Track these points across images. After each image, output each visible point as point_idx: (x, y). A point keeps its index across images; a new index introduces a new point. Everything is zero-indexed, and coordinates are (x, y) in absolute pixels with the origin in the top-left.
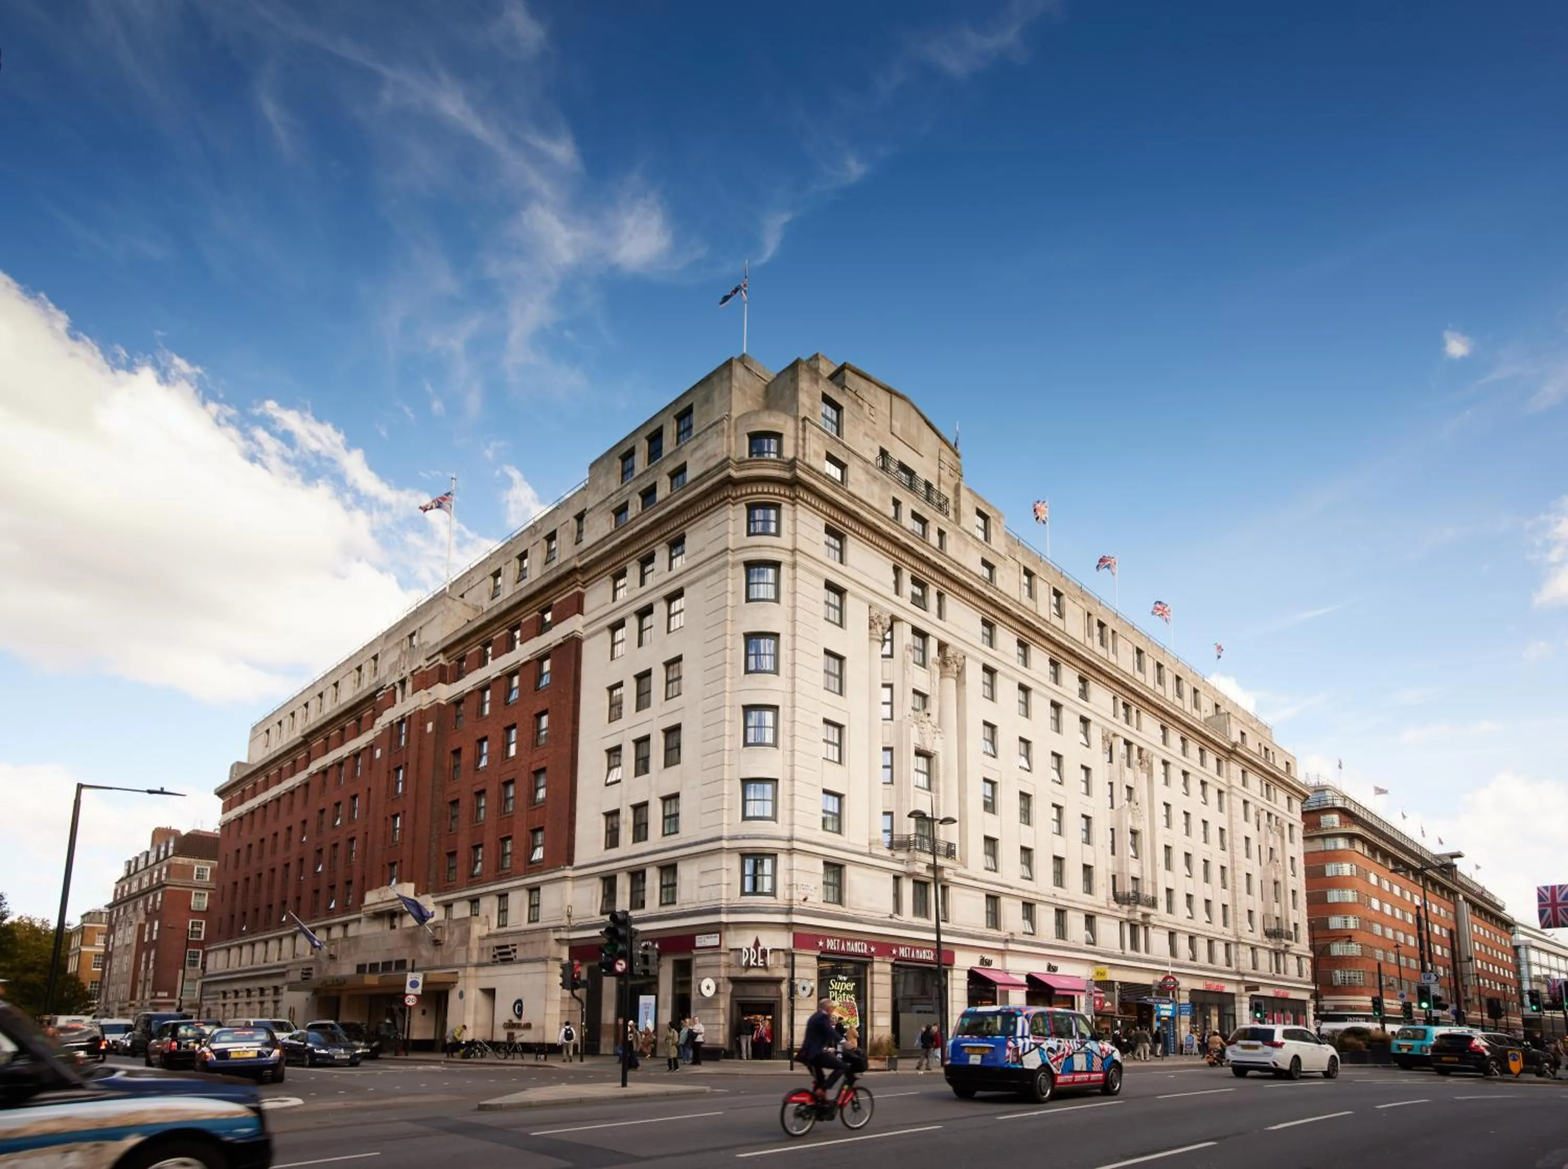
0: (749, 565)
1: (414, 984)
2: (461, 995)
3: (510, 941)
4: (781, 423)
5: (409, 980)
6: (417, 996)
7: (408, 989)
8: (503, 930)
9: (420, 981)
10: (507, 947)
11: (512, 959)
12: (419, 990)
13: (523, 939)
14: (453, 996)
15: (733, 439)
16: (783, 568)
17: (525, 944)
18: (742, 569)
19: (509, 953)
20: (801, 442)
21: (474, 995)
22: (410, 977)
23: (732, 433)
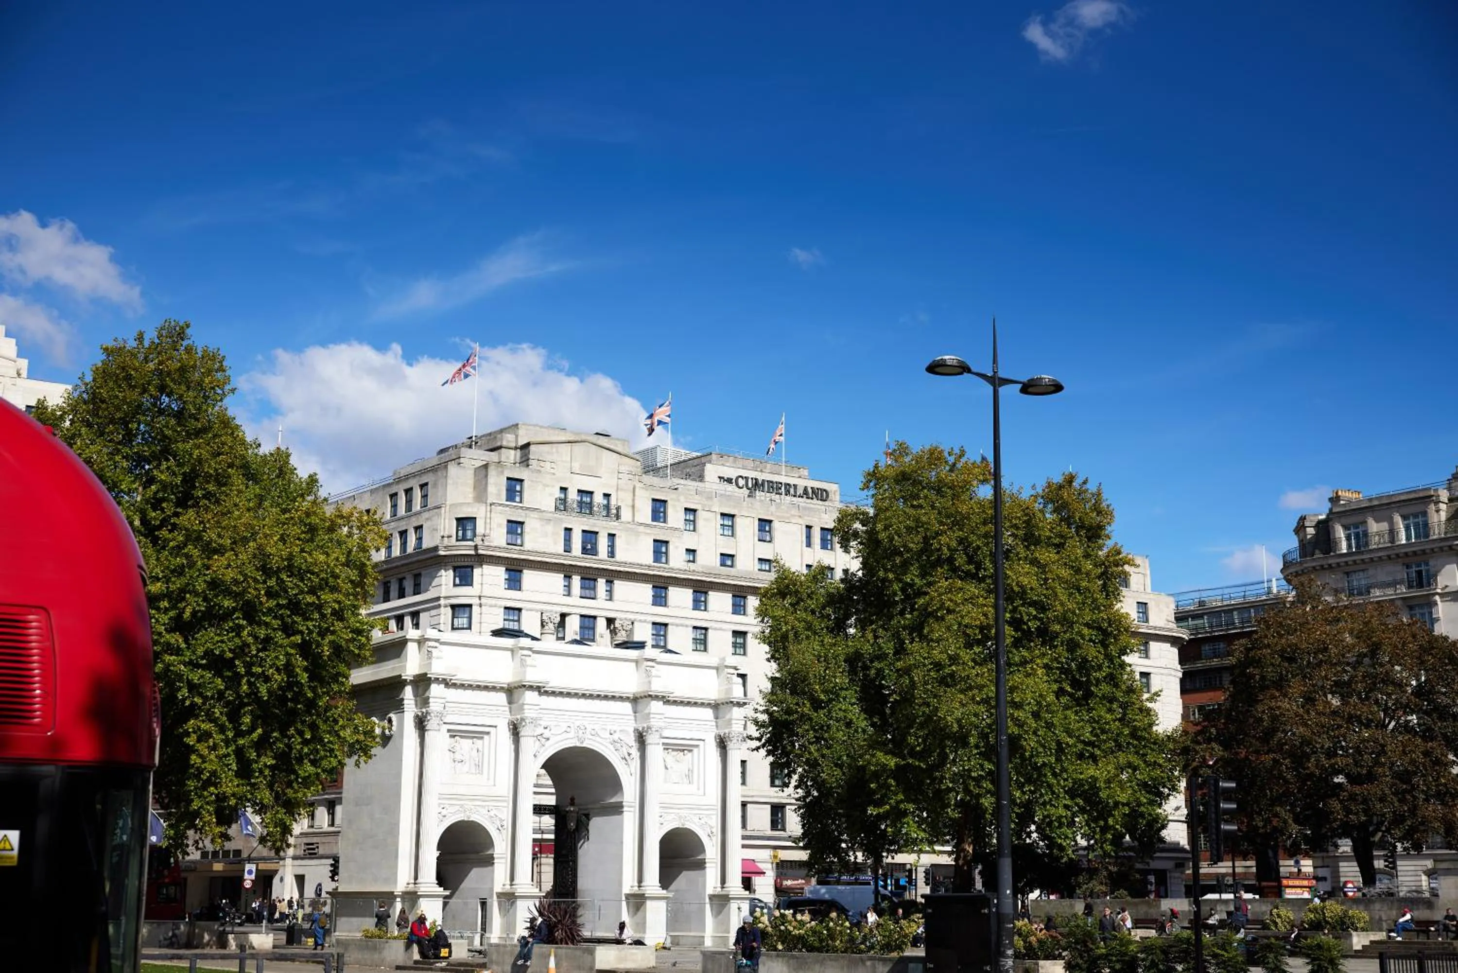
0: (453, 607)
1: (250, 872)
2: (282, 880)
3: (315, 840)
4: (475, 510)
5: (247, 869)
6: (252, 881)
7: (246, 876)
8: (311, 830)
9: (254, 870)
10: (312, 844)
11: (315, 854)
12: (253, 877)
13: (324, 839)
14: (276, 880)
15: (447, 521)
16: (473, 607)
17: (324, 843)
18: (449, 610)
19: (314, 849)
20: (488, 521)
21: (290, 882)
22: (248, 867)
23: (447, 517)
